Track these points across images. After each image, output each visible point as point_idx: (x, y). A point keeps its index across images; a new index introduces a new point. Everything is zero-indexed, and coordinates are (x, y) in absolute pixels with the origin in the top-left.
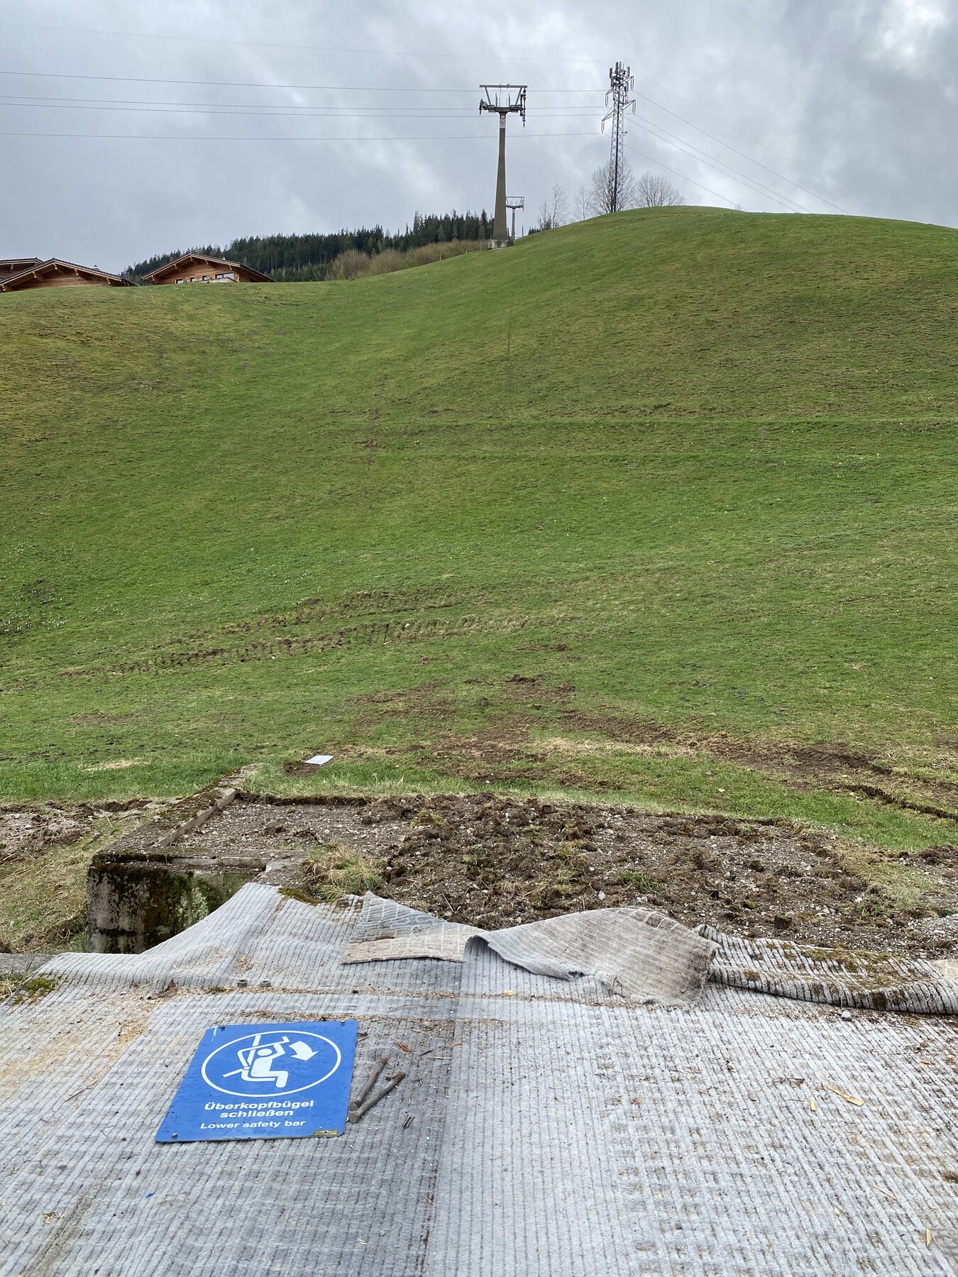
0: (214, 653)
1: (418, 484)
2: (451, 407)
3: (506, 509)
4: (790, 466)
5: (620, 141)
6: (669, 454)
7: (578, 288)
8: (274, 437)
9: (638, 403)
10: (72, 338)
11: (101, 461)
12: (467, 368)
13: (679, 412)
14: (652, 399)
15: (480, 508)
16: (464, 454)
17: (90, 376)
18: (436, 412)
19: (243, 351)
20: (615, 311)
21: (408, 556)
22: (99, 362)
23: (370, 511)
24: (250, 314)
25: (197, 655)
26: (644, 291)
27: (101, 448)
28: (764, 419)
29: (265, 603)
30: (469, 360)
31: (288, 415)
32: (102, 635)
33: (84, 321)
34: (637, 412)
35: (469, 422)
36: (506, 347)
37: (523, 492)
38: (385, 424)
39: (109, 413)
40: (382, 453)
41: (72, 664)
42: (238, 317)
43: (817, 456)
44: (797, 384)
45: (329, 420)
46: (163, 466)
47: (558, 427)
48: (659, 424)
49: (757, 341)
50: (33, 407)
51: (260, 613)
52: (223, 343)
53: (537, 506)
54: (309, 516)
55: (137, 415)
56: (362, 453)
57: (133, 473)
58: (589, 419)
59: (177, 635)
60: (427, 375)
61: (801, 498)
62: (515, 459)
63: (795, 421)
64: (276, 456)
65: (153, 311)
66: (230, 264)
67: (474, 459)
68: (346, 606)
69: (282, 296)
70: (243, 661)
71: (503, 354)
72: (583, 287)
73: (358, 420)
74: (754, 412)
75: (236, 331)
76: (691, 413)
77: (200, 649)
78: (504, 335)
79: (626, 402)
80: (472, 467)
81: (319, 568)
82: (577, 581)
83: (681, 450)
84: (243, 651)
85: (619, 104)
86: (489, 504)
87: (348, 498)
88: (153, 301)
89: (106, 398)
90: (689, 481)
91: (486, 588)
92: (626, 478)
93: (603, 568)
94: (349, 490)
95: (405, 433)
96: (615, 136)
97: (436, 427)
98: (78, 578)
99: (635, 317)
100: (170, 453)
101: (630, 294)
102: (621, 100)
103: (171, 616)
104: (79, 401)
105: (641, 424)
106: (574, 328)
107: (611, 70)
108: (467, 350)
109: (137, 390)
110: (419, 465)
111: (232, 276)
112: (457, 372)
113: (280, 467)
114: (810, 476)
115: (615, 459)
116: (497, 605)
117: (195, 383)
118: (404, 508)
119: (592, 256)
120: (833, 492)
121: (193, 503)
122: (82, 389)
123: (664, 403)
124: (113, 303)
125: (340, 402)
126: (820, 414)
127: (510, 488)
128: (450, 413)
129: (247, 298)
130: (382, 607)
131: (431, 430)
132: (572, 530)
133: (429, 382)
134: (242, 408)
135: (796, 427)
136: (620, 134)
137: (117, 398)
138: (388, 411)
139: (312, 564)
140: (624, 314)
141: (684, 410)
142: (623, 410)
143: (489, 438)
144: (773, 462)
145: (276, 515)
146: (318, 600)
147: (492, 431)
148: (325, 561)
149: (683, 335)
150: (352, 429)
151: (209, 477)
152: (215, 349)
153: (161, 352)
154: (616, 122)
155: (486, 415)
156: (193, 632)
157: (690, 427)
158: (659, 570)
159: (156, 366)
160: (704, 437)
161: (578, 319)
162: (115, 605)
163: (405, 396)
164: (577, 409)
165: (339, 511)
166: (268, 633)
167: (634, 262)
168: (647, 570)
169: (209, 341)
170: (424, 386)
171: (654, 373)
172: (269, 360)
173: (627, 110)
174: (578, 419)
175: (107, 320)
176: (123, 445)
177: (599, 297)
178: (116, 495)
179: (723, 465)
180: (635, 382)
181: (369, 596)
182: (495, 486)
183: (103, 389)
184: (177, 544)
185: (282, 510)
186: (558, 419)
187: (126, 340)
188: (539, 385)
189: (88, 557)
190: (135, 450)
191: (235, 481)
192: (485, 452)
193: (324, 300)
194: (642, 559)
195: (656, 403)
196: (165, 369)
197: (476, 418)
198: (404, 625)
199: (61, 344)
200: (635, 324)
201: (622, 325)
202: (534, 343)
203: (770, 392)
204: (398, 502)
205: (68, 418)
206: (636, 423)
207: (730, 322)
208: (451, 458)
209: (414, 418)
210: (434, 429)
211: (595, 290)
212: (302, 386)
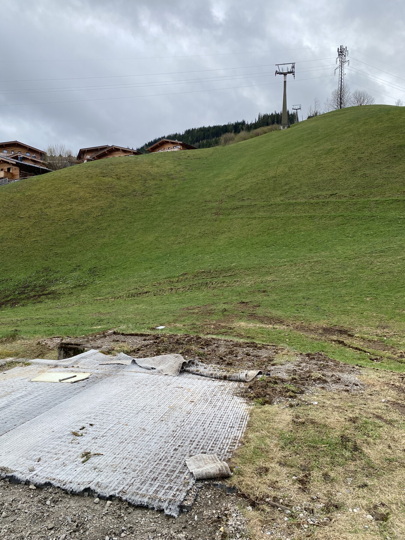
0: (146, 293)
1: (232, 229)
2: (250, 198)
3: (264, 238)
4: (381, 219)
5: (342, 78)
6: (332, 214)
7: (309, 146)
8: (182, 212)
9: (324, 193)
10: (114, 177)
11: (121, 223)
12: (259, 182)
13: (340, 197)
14: (330, 191)
15: (254, 237)
16: (251, 217)
17: (120, 191)
18: (244, 200)
19: (176, 179)
20: (321, 155)
21: (223, 257)
22: (123, 186)
23: (213, 240)
24: (181, 163)
25: (140, 293)
26: (335, 146)
27: (121, 218)
28: (375, 199)
29: (169, 275)
30: (260, 178)
31: (189, 203)
32: (112, 287)
33: (119, 170)
34: (323, 197)
35: (256, 203)
36: (275, 172)
37: (272, 231)
38: (224, 205)
39: (125, 205)
40: (221, 217)
41: (99, 296)
42: (176, 165)
43: (393, 214)
44: (392, 183)
45: (203, 205)
46: (142, 224)
47: (290, 204)
48: (331, 202)
49: (378, 165)
50: (99, 203)
51: (166, 278)
52: (169, 176)
53: (276, 236)
54: (191, 242)
55: (135, 205)
56: (214, 217)
57: (131, 227)
58: (303, 200)
59: (136, 286)
60: (243, 185)
61: (381, 232)
62: (271, 218)
63: (388, 199)
64: (182, 219)
65: (145, 165)
66: (179, 142)
67: (255, 218)
68: (195, 276)
69: (194, 155)
70: (155, 295)
71: (274, 175)
72: (311, 146)
73: (214, 204)
74: (372, 196)
75: (174, 171)
76: (345, 197)
77: (142, 291)
78: (276, 167)
79: (319, 193)
80: (254, 221)
81: (190, 262)
82: (281, 266)
83: (338, 213)
84: (156, 292)
85: (342, 62)
86: (257, 236)
87: (205, 235)
88: (145, 161)
89: (124, 199)
90: (338, 225)
91: (247, 269)
92: (313, 224)
93: (293, 261)
94: (207, 232)
95: (231, 209)
96: (340, 76)
97: (243, 206)
98: (108, 266)
99: (329, 157)
100: (145, 219)
101: (329, 148)
102: (343, 61)
103: (136, 279)
104: (115, 201)
105: (324, 202)
106: (304, 163)
107: (338, 49)
108: (260, 174)
109: (136, 196)
110: (234, 221)
111: (179, 147)
112: (255, 183)
113: (183, 224)
114: (388, 223)
115: (311, 217)
116: (249, 275)
117: (157, 192)
118: (226, 238)
119: (318, 131)
120: (396, 229)
121: (151, 238)
122: (116, 196)
123: (334, 193)
124: (130, 162)
125: (209, 197)
126: (399, 196)
127: (267, 230)
128: (249, 200)
129: (181, 157)
130: (207, 276)
131: (241, 207)
132: (286, 246)
133: (243, 188)
134: (172, 201)
135: (387, 202)
136: (342, 75)
137: (128, 199)
138: (226, 200)
139: (188, 260)
140: (325, 156)
141: (342, 196)
142: (317, 197)
143: (262, 209)
144: (374, 217)
145: (179, 242)
146: (186, 274)
147: (264, 207)
148: (192, 259)
149: (347, 164)
150: (212, 208)
151: (157, 228)
152: (165, 179)
153: (146, 180)
154: (341, 70)
155: (263, 200)
156: (142, 285)
157: (343, 203)
158: (314, 262)
159: (144, 186)
160: (348, 207)
161: (306, 159)
162: (119, 276)
163: (233, 194)
164: (299, 197)
165: (202, 240)
166: (166, 285)
167: (334, 133)
168: (309, 262)
169: (164, 176)
170: (241, 190)
171: (333, 181)
172: (185, 182)
173: (346, 65)
174: (299, 201)
175: (127, 169)
176: (129, 216)
177: (316, 149)
178: (124, 235)
179: (353, 219)
180: (325, 184)
181: (204, 272)
182: (261, 229)
183: (123, 196)
184: (143, 253)
185: (181, 240)
186: (291, 201)
187: (133, 177)
188: (285, 187)
189: (112, 258)
190: (133, 218)
191: (167, 229)
192: (260, 215)
193: (210, 156)
194: (309, 257)
195: (331, 193)
196: (146, 187)
197: (259, 202)
198: (213, 283)
199: (110, 179)
200: (328, 160)
201: (323, 161)
202: (287, 170)
203: (380, 187)
204: (224, 236)
205: (110, 207)
206: (321, 202)
207: (368, 158)
208: (246, 218)
209: (235, 203)
210: (242, 207)
211: (315, 147)
212: (196, 192)
